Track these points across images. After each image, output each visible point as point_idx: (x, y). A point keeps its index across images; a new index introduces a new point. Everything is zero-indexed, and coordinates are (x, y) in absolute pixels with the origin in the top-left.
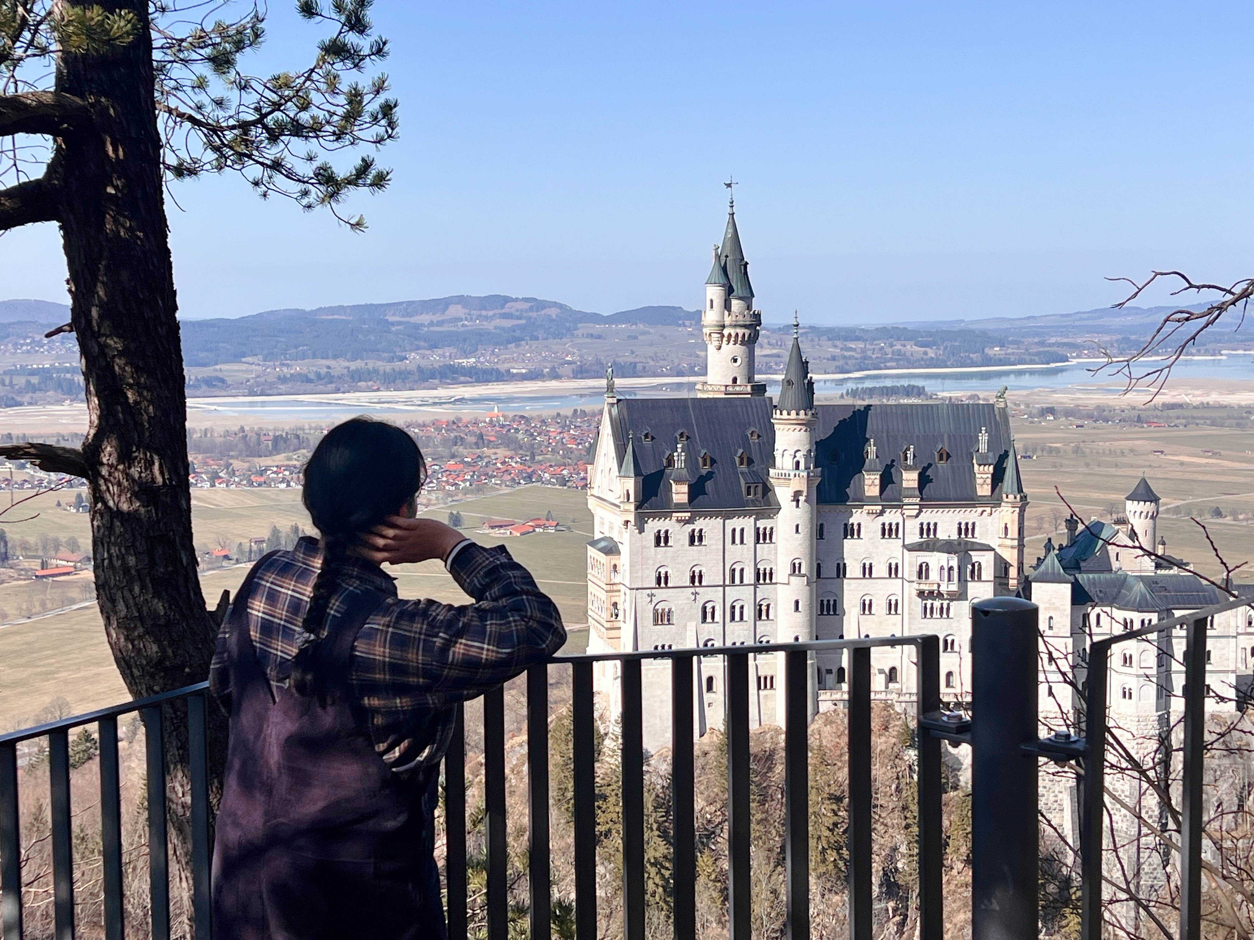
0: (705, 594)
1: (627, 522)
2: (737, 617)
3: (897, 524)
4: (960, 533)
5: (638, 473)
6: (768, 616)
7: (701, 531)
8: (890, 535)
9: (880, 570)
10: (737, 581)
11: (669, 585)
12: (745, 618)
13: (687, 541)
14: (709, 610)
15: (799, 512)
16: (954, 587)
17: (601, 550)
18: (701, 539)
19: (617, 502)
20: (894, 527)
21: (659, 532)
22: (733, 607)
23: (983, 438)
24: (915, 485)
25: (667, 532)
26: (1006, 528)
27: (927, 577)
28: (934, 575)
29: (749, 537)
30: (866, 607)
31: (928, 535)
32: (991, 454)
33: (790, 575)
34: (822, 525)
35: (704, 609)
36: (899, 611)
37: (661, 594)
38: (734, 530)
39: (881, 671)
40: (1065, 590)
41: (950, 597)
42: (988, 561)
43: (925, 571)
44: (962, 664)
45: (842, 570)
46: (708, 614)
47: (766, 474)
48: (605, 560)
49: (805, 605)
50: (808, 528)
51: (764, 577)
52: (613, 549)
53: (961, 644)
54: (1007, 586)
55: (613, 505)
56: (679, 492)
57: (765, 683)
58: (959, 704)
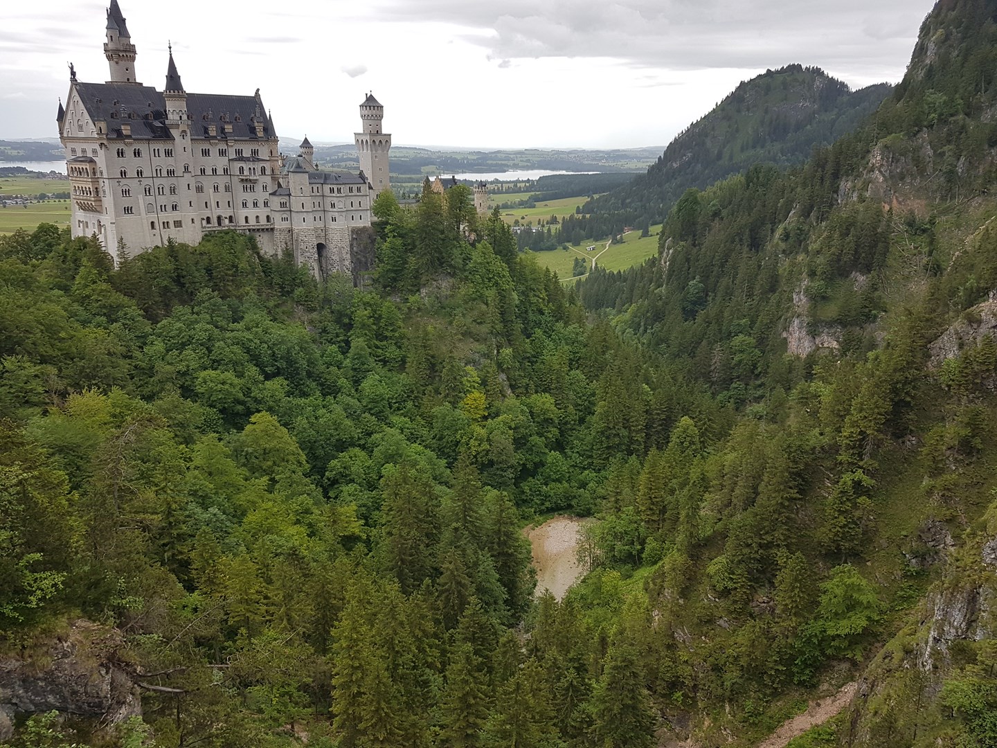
0: (145, 182)
1: (102, 143)
3: (225, 149)
4: (252, 154)
5: (104, 119)
6: (175, 192)
7: (139, 149)
8: (223, 155)
9: (220, 171)
10: (159, 175)
11: (127, 177)
12: (165, 193)
13: (133, 154)
14: (147, 189)
15: (184, 141)
16: (256, 177)
17: (82, 161)
18: (138, 153)
19: (90, 135)
20: (224, 151)
21: (118, 149)
22: (159, 189)
23: (258, 110)
25: (122, 149)
26: (271, 152)
27: (243, 173)
28: (246, 172)
29: (162, 153)
30: (216, 189)
31: (239, 154)
32: (262, 118)
33: (184, 172)
34: (193, 150)
35: (145, 189)
36: (230, 190)
37: (124, 181)
38: (154, 150)
39: (226, 218)
40: (306, 176)
41: (255, 181)
42: (267, 166)
43: (241, 170)
44: (262, 212)
45: (203, 171)
46: (147, 191)
47: (164, 124)
48: (87, 166)
49: (193, 186)
50: (189, 150)
51: (171, 173)
52: (91, 161)
53: (261, 204)
54: (274, 178)
55: (85, 139)
56: (126, 130)
57: (178, 224)
58: (263, 230)
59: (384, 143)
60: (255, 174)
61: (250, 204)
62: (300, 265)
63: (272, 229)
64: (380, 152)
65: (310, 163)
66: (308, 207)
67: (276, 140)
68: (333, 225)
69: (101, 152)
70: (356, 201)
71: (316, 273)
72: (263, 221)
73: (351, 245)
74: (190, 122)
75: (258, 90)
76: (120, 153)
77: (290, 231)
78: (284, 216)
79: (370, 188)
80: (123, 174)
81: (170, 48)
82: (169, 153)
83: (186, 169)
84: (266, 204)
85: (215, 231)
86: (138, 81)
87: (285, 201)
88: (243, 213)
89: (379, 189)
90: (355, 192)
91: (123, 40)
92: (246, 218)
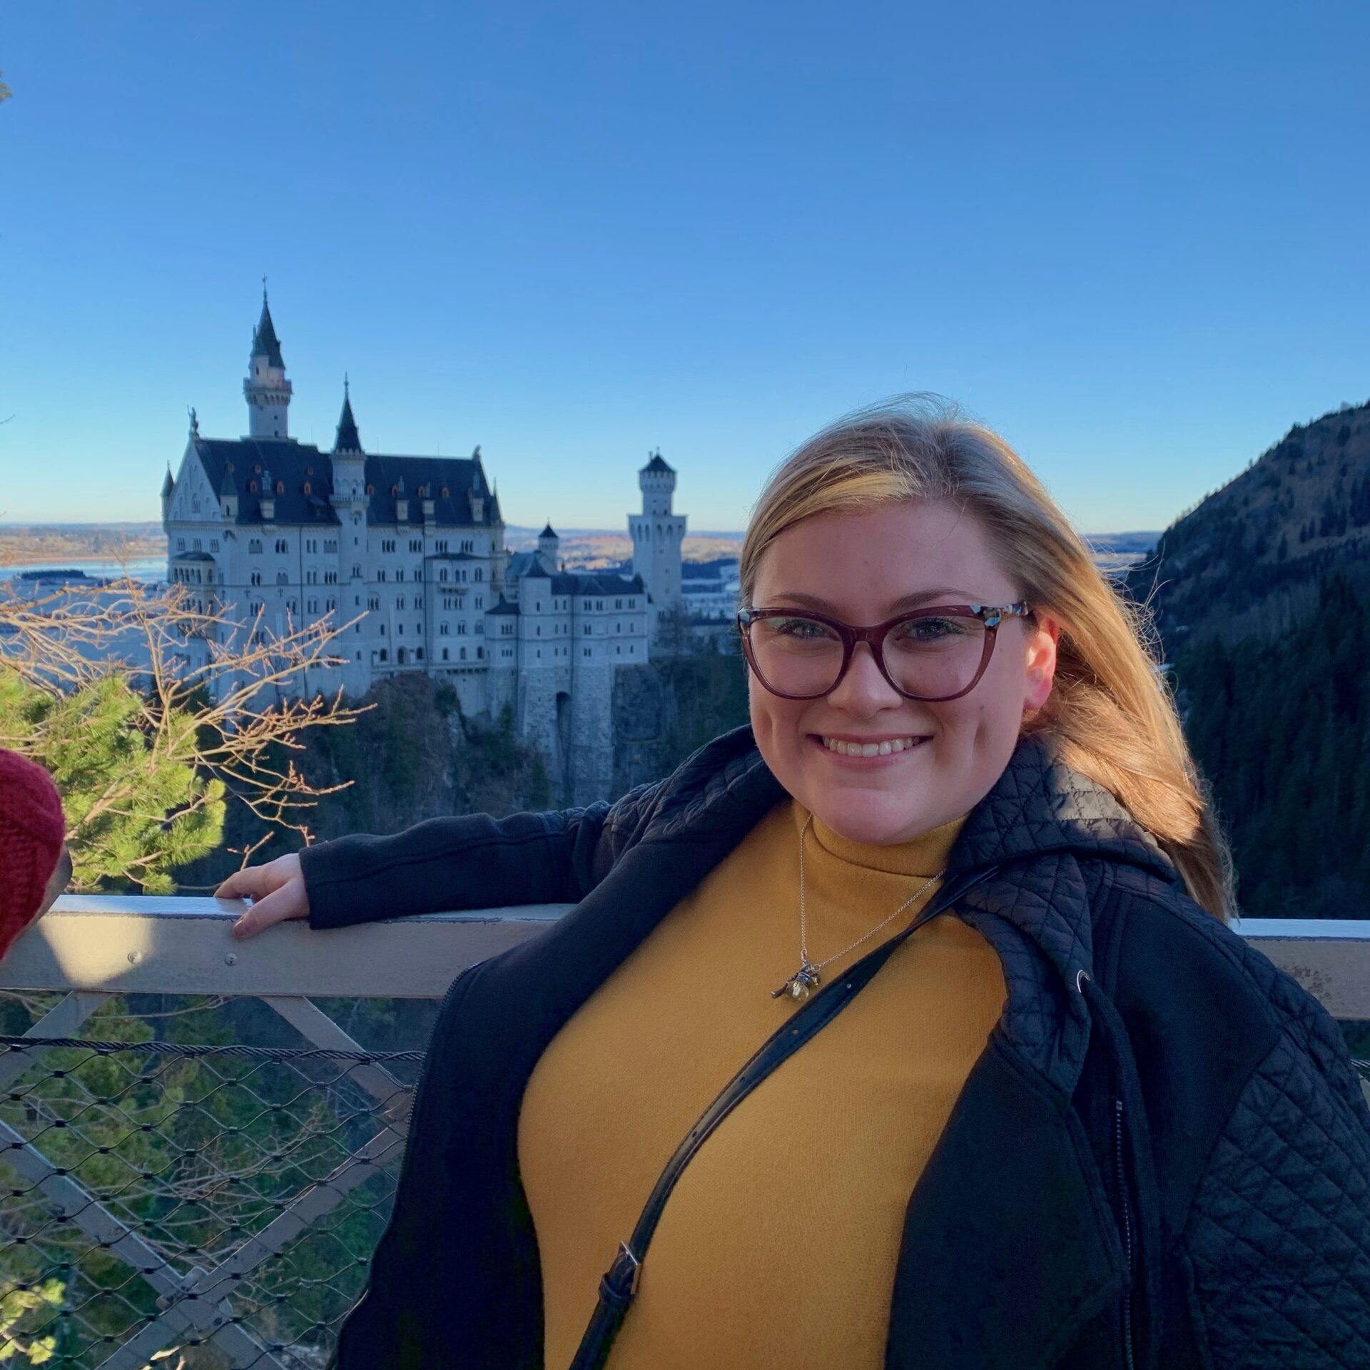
1: (228, 533)
2: (312, 610)
3: (420, 541)
4: (462, 547)
7: (284, 542)
8: (415, 550)
9: (409, 576)
10: (312, 581)
11: (261, 584)
12: (318, 610)
13: (274, 548)
15: (356, 527)
18: (284, 548)
19: (211, 519)
20: (418, 543)
21: (253, 541)
22: (309, 603)
23: (476, 479)
24: (433, 511)
25: (258, 541)
26: (493, 545)
27: (446, 579)
28: (450, 578)
29: (320, 547)
30: (400, 604)
31: (441, 549)
33: (351, 577)
35: (288, 603)
36: (423, 606)
37: (255, 591)
38: (308, 542)
39: (412, 651)
40: (547, 583)
41: (462, 593)
42: (486, 567)
43: (444, 574)
44: (471, 642)
45: (382, 576)
46: (291, 607)
47: (326, 500)
48: (201, 566)
49: (364, 602)
50: (362, 543)
51: (330, 578)
52: (207, 558)
53: (470, 628)
54: (494, 587)
55: (202, 523)
56: (268, 509)
58: (470, 671)
59: (675, 529)
60: (464, 579)
61: (453, 630)
62: (526, 730)
63: (485, 670)
64: (667, 542)
65: (553, 561)
66: (548, 633)
67: (502, 526)
68: (585, 662)
69: (226, 546)
70: (625, 622)
71: (549, 743)
72: (472, 656)
73: (614, 696)
74: (368, 498)
75: (478, 449)
76: (256, 547)
77: (515, 672)
78: (507, 647)
79: (650, 600)
80: (256, 580)
81: (346, 384)
82: (331, 547)
83: (356, 573)
84: (479, 630)
85: (392, 674)
86: (292, 434)
87: (510, 623)
88: (440, 643)
89: (663, 602)
90: (625, 608)
91: (274, 373)
92: (446, 651)
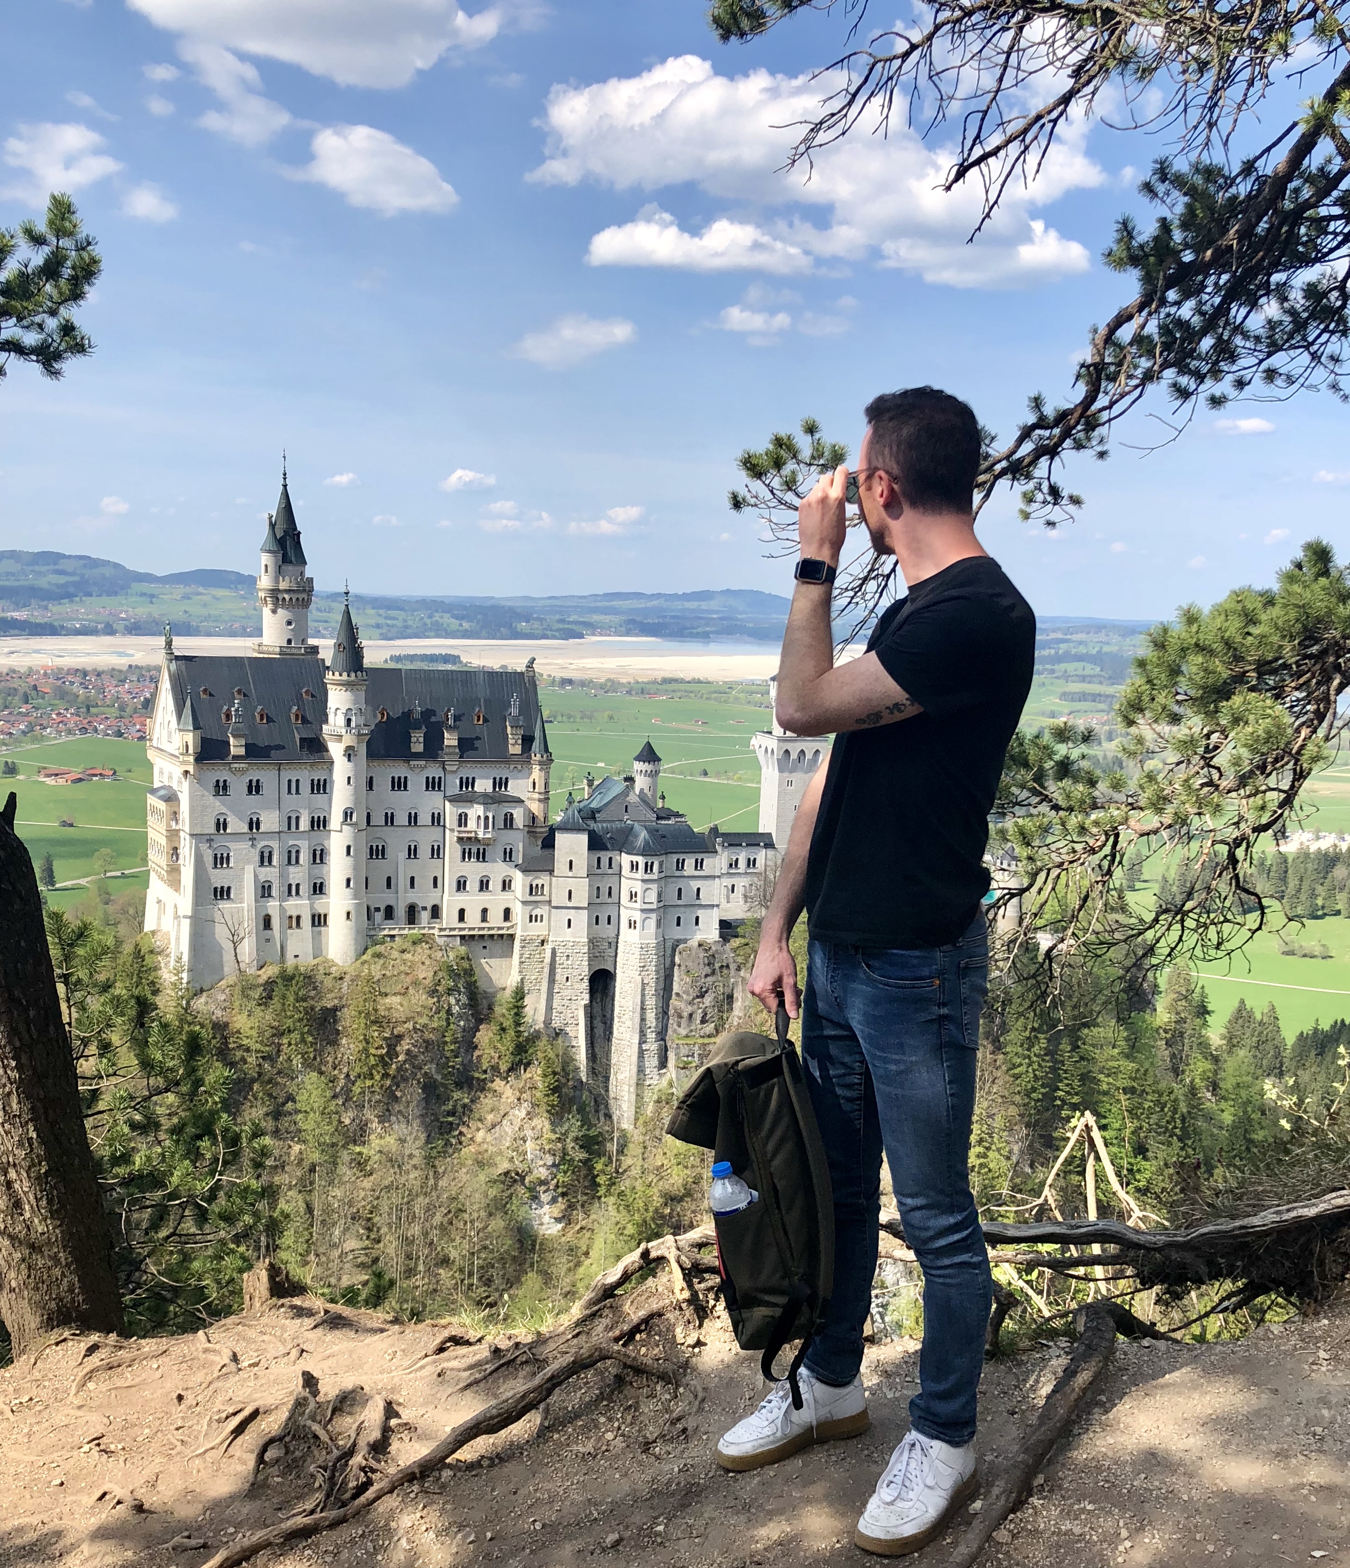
0: (262, 840)
1: (186, 772)
2: (293, 861)
3: (440, 778)
4: (494, 788)
5: (196, 727)
6: (321, 860)
7: (258, 781)
8: (433, 788)
9: (425, 819)
10: (293, 828)
11: (228, 831)
12: (301, 861)
13: (246, 789)
14: (266, 855)
15: (350, 765)
16: (489, 836)
17: (161, 798)
18: (258, 789)
19: (176, 753)
20: (437, 780)
21: (218, 781)
22: (289, 852)
24: (456, 743)
25: (225, 781)
26: (534, 783)
27: (466, 825)
28: (472, 825)
29: (305, 788)
30: (413, 852)
31: (467, 788)
32: (521, 718)
33: (342, 823)
34: (371, 778)
35: (262, 853)
36: (441, 855)
37: (219, 841)
38: (290, 781)
39: (425, 908)
41: (489, 842)
42: (519, 811)
43: (462, 820)
44: (497, 901)
46: (265, 859)
47: (320, 731)
48: (164, 807)
49: (358, 849)
50: (360, 780)
51: (318, 824)
52: (172, 797)
53: (495, 884)
54: (535, 834)
55: (172, 755)
56: (239, 745)
57: (319, 920)
58: (492, 936)
59: (809, 755)
61: (472, 885)
63: (511, 938)
66: (582, 897)
68: (629, 936)
69: (185, 787)
70: (689, 887)
72: (496, 919)
75: (533, 662)
76: (221, 789)
77: (544, 942)
78: (538, 912)
80: (221, 825)
82: (318, 786)
83: (348, 817)
84: (506, 886)
87: (540, 882)
88: (456, 901)
91: (289, 571)
92: (462, 912)
